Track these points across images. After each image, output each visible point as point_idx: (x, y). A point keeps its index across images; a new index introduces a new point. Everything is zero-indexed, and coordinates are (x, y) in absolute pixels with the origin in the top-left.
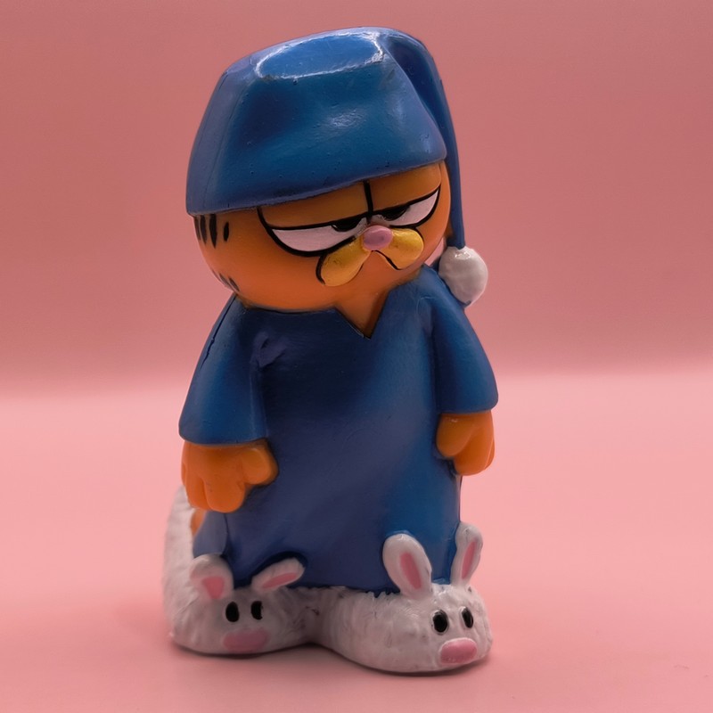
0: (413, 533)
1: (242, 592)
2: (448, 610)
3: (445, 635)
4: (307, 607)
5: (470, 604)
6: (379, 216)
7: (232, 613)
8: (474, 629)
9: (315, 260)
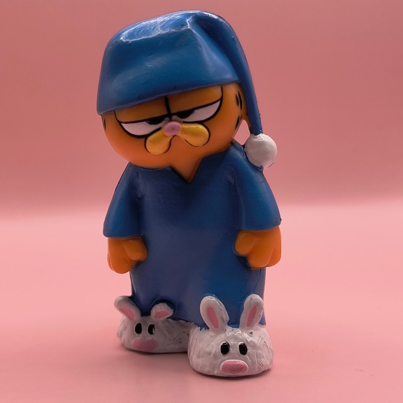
0: (218, 296)
1: (145, 318)
2: (231, 343)
3: (227, 356)
4: (184, 332)
5: (247, 341)
6: (176, 116)
7: (138, 329)
8: (246, 356)
9: (143, 140)
